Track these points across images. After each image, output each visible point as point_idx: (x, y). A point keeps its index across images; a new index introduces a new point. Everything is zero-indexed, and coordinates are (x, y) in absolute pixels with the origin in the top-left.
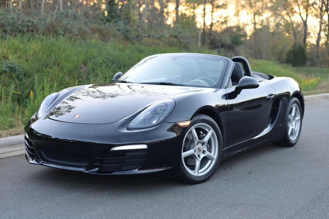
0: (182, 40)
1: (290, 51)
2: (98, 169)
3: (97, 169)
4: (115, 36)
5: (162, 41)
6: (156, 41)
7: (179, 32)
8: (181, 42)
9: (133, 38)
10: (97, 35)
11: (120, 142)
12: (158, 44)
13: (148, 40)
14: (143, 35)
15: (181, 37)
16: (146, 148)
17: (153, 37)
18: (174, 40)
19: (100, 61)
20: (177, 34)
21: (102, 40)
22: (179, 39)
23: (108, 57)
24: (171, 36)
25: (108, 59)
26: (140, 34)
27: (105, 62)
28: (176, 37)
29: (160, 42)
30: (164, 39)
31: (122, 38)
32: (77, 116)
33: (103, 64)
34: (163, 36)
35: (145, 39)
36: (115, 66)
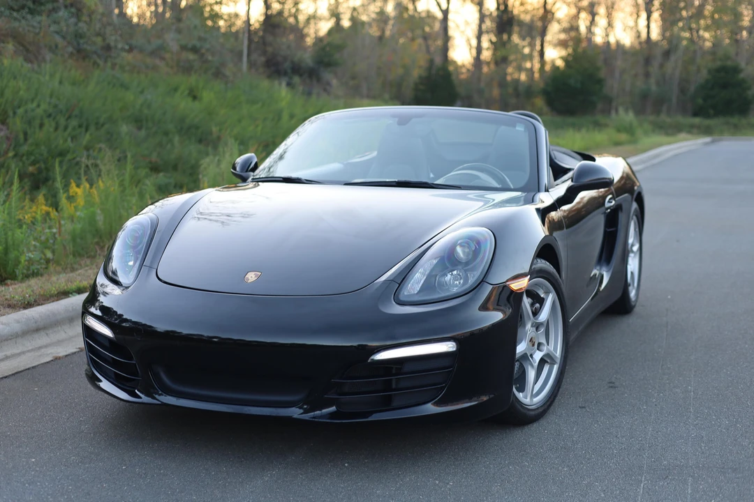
0: (210, 58)
1: (420, 77)
2: (334, 407)
3: (333, 409)
4: (54, 49)
5: (163, 59)
6: (149, 60)
7: (200, 39)
8: (206, 61)
9: (95, 52)
10: (10, 47)
11: (393, 338)
12: (155, 68)
13: (129, 57)
14: (120, 46)
15: (208, 50)
16: (454, 349)
17: (141, 51)
18: (192, 56)
19: (39, 111)
20: (198, 44)
21: (27, 60)
22: (202, 55)
23: (54, 101)
24: (184, 48)
25: (56, 106)
26: (112, 44)
27: (50, 116)
28: (194, 50)
29: (157, 61)
30: (168, 56)
31: (71, 54)
32: (251, 277)
33: (46, 121)
34: (162, 48)
35: (124, 54)
36: (74, 123)
